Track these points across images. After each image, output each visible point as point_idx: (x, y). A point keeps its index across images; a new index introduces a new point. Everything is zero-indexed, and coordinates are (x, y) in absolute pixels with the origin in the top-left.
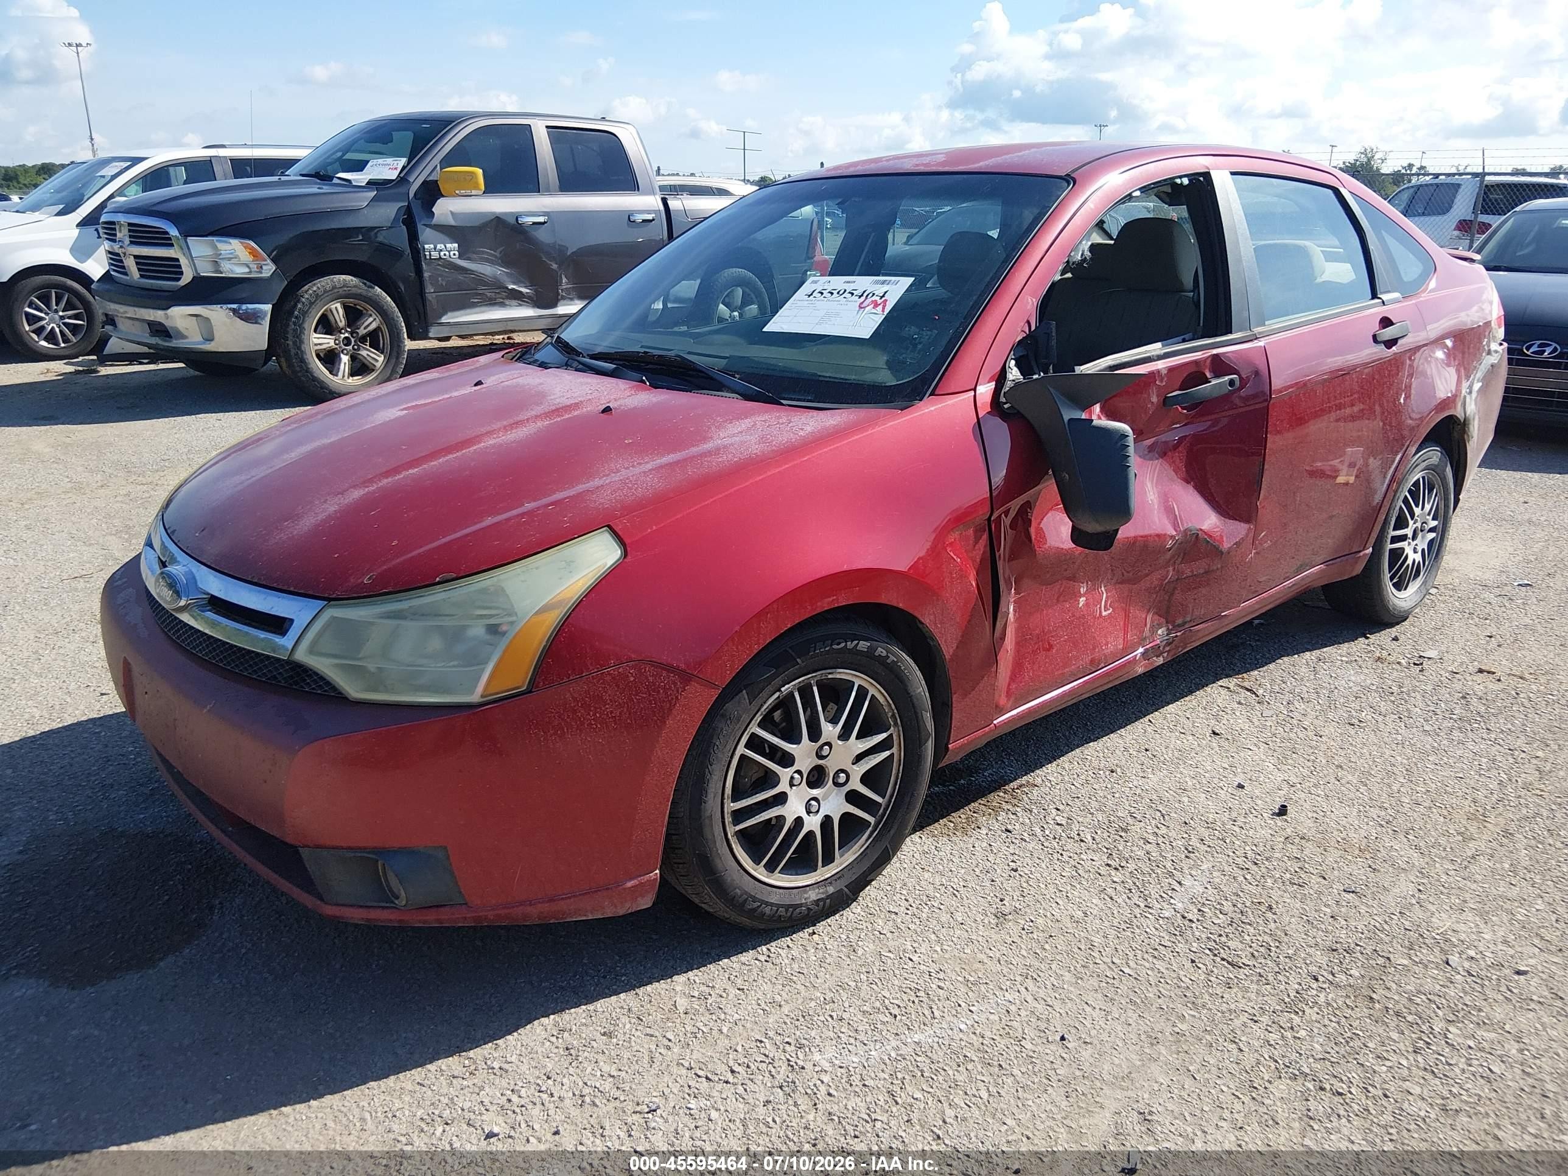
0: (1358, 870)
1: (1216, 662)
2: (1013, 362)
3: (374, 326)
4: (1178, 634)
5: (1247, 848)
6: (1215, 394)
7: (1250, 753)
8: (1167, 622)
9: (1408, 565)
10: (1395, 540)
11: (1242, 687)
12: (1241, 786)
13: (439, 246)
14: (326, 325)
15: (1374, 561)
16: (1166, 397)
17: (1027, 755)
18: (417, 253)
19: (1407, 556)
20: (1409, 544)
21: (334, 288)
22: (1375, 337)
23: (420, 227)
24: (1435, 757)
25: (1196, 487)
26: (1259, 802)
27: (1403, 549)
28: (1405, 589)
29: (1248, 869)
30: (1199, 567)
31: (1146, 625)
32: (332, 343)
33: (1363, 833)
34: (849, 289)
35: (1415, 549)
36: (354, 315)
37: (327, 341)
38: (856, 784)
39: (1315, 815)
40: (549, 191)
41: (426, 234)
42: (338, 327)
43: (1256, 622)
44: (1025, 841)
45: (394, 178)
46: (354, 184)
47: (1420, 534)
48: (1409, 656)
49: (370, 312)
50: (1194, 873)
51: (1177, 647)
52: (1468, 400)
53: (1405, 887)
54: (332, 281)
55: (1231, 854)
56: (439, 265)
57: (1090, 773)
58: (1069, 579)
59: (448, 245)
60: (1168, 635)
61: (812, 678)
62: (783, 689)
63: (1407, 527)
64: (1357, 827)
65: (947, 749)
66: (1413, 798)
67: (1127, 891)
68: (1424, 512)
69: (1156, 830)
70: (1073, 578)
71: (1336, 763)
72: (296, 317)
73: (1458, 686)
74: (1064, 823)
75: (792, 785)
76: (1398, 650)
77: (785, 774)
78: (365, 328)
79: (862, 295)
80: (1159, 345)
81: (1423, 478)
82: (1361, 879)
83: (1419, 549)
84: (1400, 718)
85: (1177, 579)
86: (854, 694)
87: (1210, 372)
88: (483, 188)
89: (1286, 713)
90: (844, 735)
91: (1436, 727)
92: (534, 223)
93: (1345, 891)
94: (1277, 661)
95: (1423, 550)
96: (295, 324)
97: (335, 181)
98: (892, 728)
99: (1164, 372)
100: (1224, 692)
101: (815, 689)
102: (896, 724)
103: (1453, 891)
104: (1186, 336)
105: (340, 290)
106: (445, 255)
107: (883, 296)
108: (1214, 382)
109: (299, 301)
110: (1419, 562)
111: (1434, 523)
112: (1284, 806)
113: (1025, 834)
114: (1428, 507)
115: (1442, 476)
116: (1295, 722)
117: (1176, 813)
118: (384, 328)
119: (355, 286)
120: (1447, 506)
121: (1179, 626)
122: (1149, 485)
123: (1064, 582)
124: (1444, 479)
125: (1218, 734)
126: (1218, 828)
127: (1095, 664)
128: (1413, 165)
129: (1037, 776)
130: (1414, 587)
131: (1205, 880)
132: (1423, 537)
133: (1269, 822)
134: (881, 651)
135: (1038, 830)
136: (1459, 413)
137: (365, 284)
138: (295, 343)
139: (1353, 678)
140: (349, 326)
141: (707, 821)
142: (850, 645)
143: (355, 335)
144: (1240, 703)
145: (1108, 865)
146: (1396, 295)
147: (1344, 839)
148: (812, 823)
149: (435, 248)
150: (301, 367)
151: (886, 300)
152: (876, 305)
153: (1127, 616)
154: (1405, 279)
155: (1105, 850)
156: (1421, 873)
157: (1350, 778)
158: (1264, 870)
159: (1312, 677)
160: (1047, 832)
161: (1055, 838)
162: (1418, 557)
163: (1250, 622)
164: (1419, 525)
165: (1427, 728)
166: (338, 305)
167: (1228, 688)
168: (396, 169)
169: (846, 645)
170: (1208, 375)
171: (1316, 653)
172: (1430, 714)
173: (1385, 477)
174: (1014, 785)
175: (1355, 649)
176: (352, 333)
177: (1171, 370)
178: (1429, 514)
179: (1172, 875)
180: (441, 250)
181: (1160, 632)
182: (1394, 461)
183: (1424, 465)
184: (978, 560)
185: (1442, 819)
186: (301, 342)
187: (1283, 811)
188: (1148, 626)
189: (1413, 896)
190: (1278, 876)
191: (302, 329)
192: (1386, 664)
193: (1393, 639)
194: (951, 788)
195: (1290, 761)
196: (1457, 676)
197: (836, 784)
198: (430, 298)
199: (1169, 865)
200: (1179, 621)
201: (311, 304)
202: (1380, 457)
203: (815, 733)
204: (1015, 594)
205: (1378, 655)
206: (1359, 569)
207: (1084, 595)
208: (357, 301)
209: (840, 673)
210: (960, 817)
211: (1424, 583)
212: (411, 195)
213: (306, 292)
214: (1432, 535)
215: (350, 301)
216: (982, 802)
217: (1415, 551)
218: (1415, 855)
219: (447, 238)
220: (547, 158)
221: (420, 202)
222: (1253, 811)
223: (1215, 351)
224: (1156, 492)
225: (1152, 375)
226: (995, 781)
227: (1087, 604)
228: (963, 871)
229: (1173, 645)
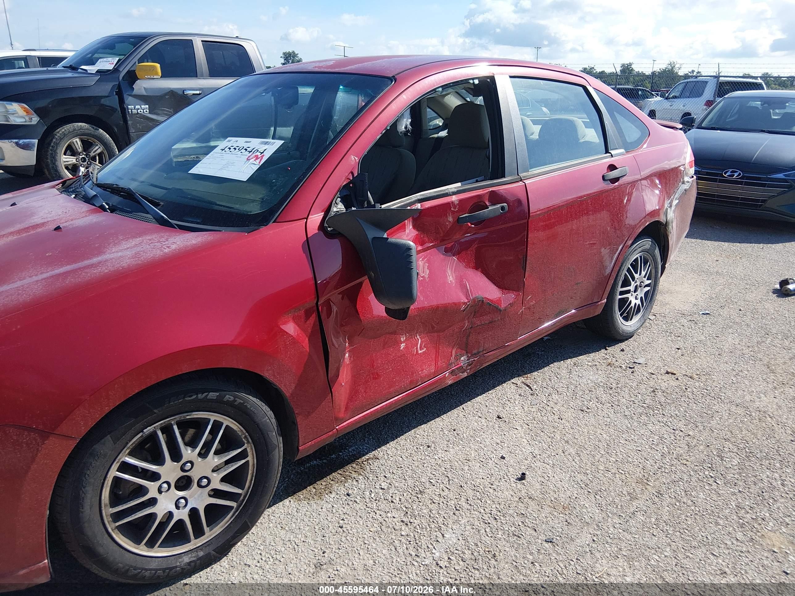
0: (558, 523)
1: (515, 366)
2: (339, 199)
3: (99, 151)
4: (475, 359)
5: (494, 506)
6: (491, 215)
7: (516, 432)
8: (467, 353)
9: (632, 307)
10: (622, 293)
11: (525, 384)
12: (503, 458)
13: (137, 107)
14: (71, 150)
15: (608, 307)
16: (459, 218)
17: (381, 434)
18: (124, 110)
19: (631, 301)
20: (632, 295)
21: (75, 130)
22: (603, 177)
23: (125, 96)
24: (627, 435)
25: (482, 272)
26: (511, 469)
27: (628, 298)
28: (631, 320)
29: (489, 523)
30: (486, 319)
31: (451, 356)
32: (74, 161)
33: (569, 493)
34: (246, 146)
35: (636, 297)
36: (87, 145)
37: (72, 160)
38: (216, 484)
39: (543, 480)
40: (202, 77)
41: (129, 100)
42: (78, 152)
43: (546, 338)
44: (356, 502)
45: (111, 69)
46: (89, 72)
47: (640, 289)
48: (628, 362)
49: (97, 143)
50: (454, 527)
51: (475, 366)
52: (669, 211)
53: (585, 538)
54: (73, 126)
55: (482, 511)
56: (138, 117)
57: (415, 448)
58: (392, 333)
59: (142, 106)
60: (468, 360)
61: (173, 420)
62: (145, 431)
63: (630, 285)
64: (566, 489)
65: (298, 449)
66: (607, 466)
67: (408, 543)
68: (641, 277)
69: (441, 492)
70: (395, 333)
71: (566, 439)
72: (52, 147)
73: (652, 383)
74: (386, 488)
75: (160, 492)
76: (622, 357)
77: (152, 487)
78: (94, 152)
79: (251, 151)
80: (459, 184)
81: (641, 257)
82: (558, 532)
83: (639, 297)
84: (612, 406)
85: (471, 328)
86: (209, 427)
87: (489, 201)
88: (160, 74)
89: (545, 402)
90: (203, 455)
91: (632, 412)
92: (194, 94)
93: (546, 541)
94: (550, 366)
95: (641, 298)
96: (51, 150)
97: (80, 70)
98: (246, 445)
99: (457, 202)
100: (513, 387)
101: (175, 427)
102: (248, 442)
103: (615, 541)
104: (478, 179)
105: (79, 131)
106: (141, 111)
107: (263, 153)
108: (490, 208)
109: (54, 138)
110: (639, 305)
111: (649, 282)
112: (524, 474)
113: (358, 497)
114: (643, 273)
115: (653, 255)
116: (549, 408)
117: (458, 479)
118: (105, 152)
119: (87, 129)
120: (656, 272)
121: (475, 354)
122: (449, 272)
123: (388, 336)
124: (654, 257)
125: (501, 418)
126: (480, 490)
127: (413, 384)
128: (694, 71)
129: (380, 452)
130: (636, 319)
131: (459, 532)
132: (641, 290)
133: (513, 485)
134: (229, 397)
135: (367, 493)
136: (662, 219)
137: (93, 128)
138: (52, 161)
139: (591, 378)
140: (84, 151)
141: (86, 525)
142: (200, 396)
143: (88, 156)
144: (520, 395)
145: (402, 521)
146: (622, 151)
147: (555, 499)
148: (182, 514)
149: (135, 108)
150: (56, 174)
151: (264, 155)
152: (257, 157)
153: (437, 352)
154: (629, 141)
155: (404, 509)
156: (598, 526)
157: (571, 450)
158: (499, 524)
159: (568, 376)
160: (373, 495)
161: (376, 500)
162: (638, 302)
163: (542, 338)
164: (638, 283)
165: (626, 413)
166: (78, 140)
167: (517, 384)
168: (113, 64)
169: (197, 397)
170: (487, 203)
171: (574, 360)
172: (631, 403)
173: (612, 259)
174: (364, 458)
175: (598, 357)
176: (86, 155)
177: (461, 201)
178: (645, 277)
179: (440, 529)
180: (138, 109)
181: (462, 359)
182: (617, 250)
183: (641, 249)
184: (310, 331)
185: (620, 482)
186: (56, 160)
187: (523, 477)
188: (453, 356)
189: (588, 545)
190: (507, 529)
191: (56, 153)
192: (613, 367)
193: (621, 351)
194: (324, 461)
195: (539, 438)
196: (653, 376)
197: (199, 486)
198: (132, 135)
199: (440, 520)
200: (475, 352)
201: (61, 139)
202: (609, 247)
203: (176, 456)
204: (349, 346)
205: (610, 361)
206: (599, 311)
207: (404, 342)
208: (89, 137)
209: (194, 415)
210: (321, 484)
211: (643, 316)
212: (121, 78)
213: (58, 132)
214: (648, 289)
215: (85, 137)
216: (340, 473)
217: (636, 299)
218: (597, 511)
219: (142, 103)
220: (202, 58)
221: (127, 82)
222: (506, 477)
223: (491, 189)
224: (454, 276)
225: (448, 205)
226: (354, 455)
227: (406, 347)
228: (307, 529)
229: (473, 365)
